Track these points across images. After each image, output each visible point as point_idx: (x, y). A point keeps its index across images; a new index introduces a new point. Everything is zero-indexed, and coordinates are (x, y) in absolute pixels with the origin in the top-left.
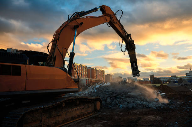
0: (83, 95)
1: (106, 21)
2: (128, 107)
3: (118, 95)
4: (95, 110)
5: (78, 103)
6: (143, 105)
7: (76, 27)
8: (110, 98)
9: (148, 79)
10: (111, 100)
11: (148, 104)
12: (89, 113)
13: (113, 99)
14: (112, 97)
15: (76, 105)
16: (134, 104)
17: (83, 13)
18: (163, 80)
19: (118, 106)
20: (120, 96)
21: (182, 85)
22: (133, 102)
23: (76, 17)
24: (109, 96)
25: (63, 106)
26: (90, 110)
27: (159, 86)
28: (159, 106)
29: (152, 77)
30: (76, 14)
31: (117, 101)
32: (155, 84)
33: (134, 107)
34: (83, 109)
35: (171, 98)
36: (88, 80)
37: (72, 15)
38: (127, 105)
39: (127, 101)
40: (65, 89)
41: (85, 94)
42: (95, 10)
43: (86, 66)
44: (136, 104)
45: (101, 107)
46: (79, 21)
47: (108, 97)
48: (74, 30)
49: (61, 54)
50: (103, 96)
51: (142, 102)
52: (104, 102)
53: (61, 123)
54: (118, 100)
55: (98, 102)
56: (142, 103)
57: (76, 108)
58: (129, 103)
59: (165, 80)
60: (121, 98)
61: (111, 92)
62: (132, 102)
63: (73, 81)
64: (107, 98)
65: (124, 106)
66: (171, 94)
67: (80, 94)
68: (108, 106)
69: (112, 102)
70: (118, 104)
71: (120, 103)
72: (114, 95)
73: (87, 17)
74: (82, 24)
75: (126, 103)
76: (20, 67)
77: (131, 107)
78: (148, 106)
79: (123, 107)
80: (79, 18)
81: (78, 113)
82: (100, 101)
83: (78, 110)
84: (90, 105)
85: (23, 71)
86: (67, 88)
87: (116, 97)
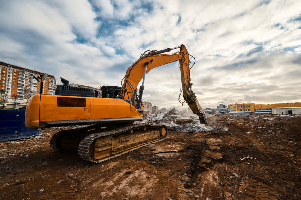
1: (178, 59)
4: (161, 135)
5: (145, 129)
7: (147, 64)
12: (155, 139)
15: (144, 132)
17: (155, 52)
21: (216, 115)
25: (132, 132)
26: (156, 135)
34: (150, 135)
42: (169, 50)
45: (166, 133)
46: (150, 59)
48: (144, 67)
53: (130, 147)
55: (163, 129)
63: (137, 111)
74: (152, 61)
76: (85, 99)
81: (145, 138)
82: (165, 128)
83: (144, 135)
84: (156, 132)
85: (87, 103)
86: (131, 117)
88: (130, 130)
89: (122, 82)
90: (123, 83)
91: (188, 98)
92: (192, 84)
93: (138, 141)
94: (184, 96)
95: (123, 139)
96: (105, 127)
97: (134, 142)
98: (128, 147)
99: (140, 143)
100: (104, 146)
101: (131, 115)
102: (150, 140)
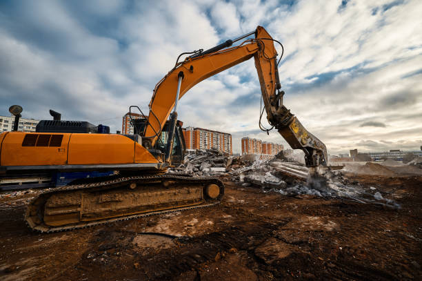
1: (248, 53)
5: (165, 184)
9: (348, 155)
18: (375, 157)
25: (133, 188)
26: (194, 196)
29: (354, 152)
34: (175, 194)
40: (130, 165)
45: (221, 193)
55: (212, 185)
74: (192, 68)
76: (62, 135)
82: (217, 185)
86: (136, 162)
93: (145, 204)
95: (105, 197)
97: (134, 205)
98: (119, 211)
99: (149, 207)
100: (59, 207)
101: (136, 159)
102: (177, 203)
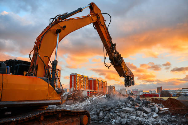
0: (78, 107)
1: (92, 21)
2: (121, 123)
3: (112, 109)
5: (60, 116)
6: (139, 121)
7: (58, 31)
8: (104, 111)
9: (156, 92)
10: (104, 114)
11: (144, 120)
13: (106, 113)
14: (105, 111)
15: (58, 119)
16: (129, 120)
17: (66, 16)
18: (173, 93)
19: (111, 121)
20: (114, 110)
22: (128, 118)
23: (58, 20)
24: (103, 110)
27: (167, 99)
28: (159, 123)
29: (159, 89)
30: (58, 17)
31: (110, 116)
32: (163, 97)
33: (128, 123)
35: (176, 114)
36: (89, 92)
37: (54, 19)
38: (121, 120)
39: (120, 116)
40: (45, 101)
41: (81, 106)
42: (80, 10)
43: (88, 77)
44: (131, 120)
45: (89, 122)
46: (62, 24)
47: (101, 110)
48: (56, 34)
49: (43, 61)
50: (96, 109)
51: (138, 117)
52: (96, 116)
54: (112, 114)
55: (85, 116)
56: (138, 119)
57: (57, 122)
58: (122, 118)
59: (175, 93)
60: (115, 112)
61: (105, 105)
62: (126, 117)
63: (55, 92)
64: (99, 112)
65: (117, 121)
66: (176, 109)
67: (76, 107)
68: (99, 121)
69: (105, 116)
70: (110, 120)
71: (113, 118)
72: (108, 109)
73: (70, 19)
74: (65, 27)
75: (120, 118)
77: (125, 123)
78: (144, 122)
79: (115, 123)
80: (61, 21)
82: (87, 115)
84: (75, 119)
86: (48, 99)
87: (109, 111)
88: (40, 115)
89: (30, 55)
90: (32, 57)
91: (115, 60)
92: (115, 45)
94: (110, 59)
96: (10, 113)
101: (49, 96)
